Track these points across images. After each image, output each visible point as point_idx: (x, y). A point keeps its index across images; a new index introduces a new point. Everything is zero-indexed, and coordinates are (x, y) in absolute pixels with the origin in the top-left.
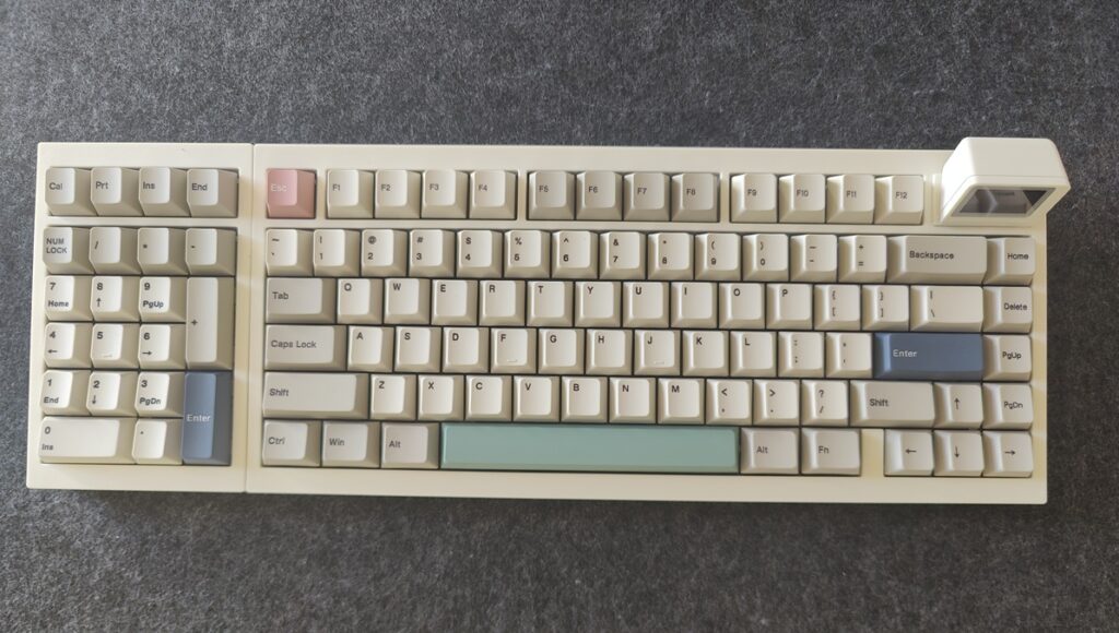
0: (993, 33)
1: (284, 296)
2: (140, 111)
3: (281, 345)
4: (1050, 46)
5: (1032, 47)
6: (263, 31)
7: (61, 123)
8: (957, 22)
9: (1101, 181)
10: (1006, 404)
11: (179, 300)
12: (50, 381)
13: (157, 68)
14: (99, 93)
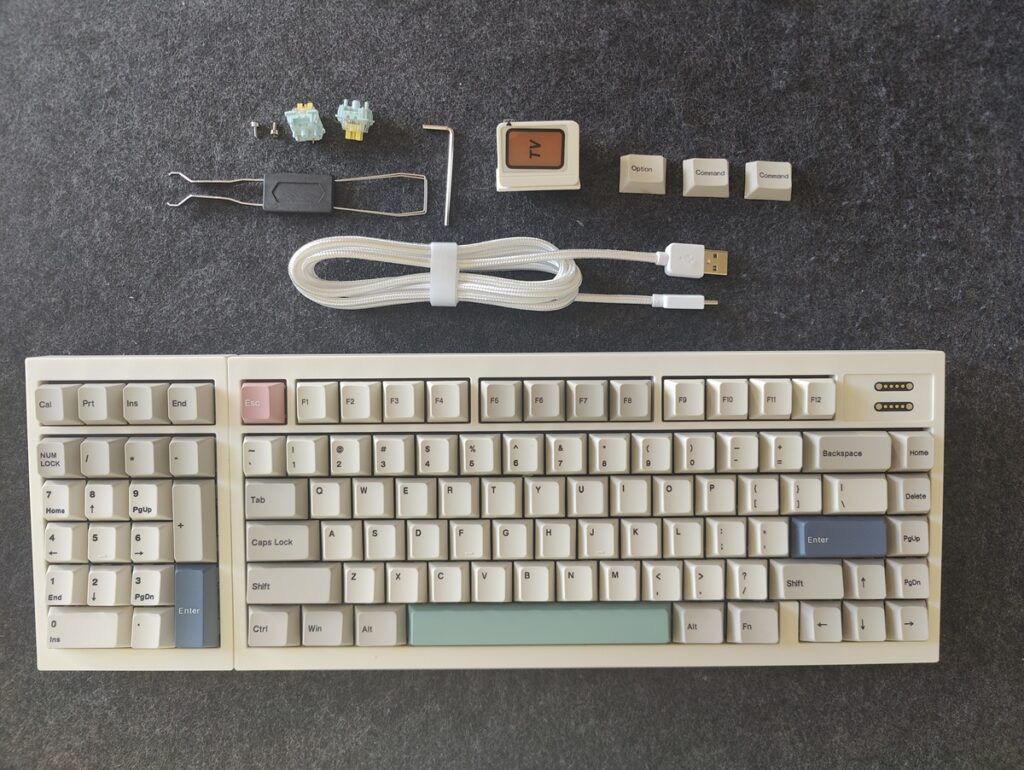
0: (915, 145)
1: (261, 500)
2: (138, 222)
3: (260, 543)
4: (966, 158)
5: (950, 159)
6: (250, 145)
7: (65, 232)
8: (884, 135)
9: (1008, 283)
10: (906, 581)
11: (167, 502)
12: (53, 580)
13: (152, 180)
14: (99, 204)
